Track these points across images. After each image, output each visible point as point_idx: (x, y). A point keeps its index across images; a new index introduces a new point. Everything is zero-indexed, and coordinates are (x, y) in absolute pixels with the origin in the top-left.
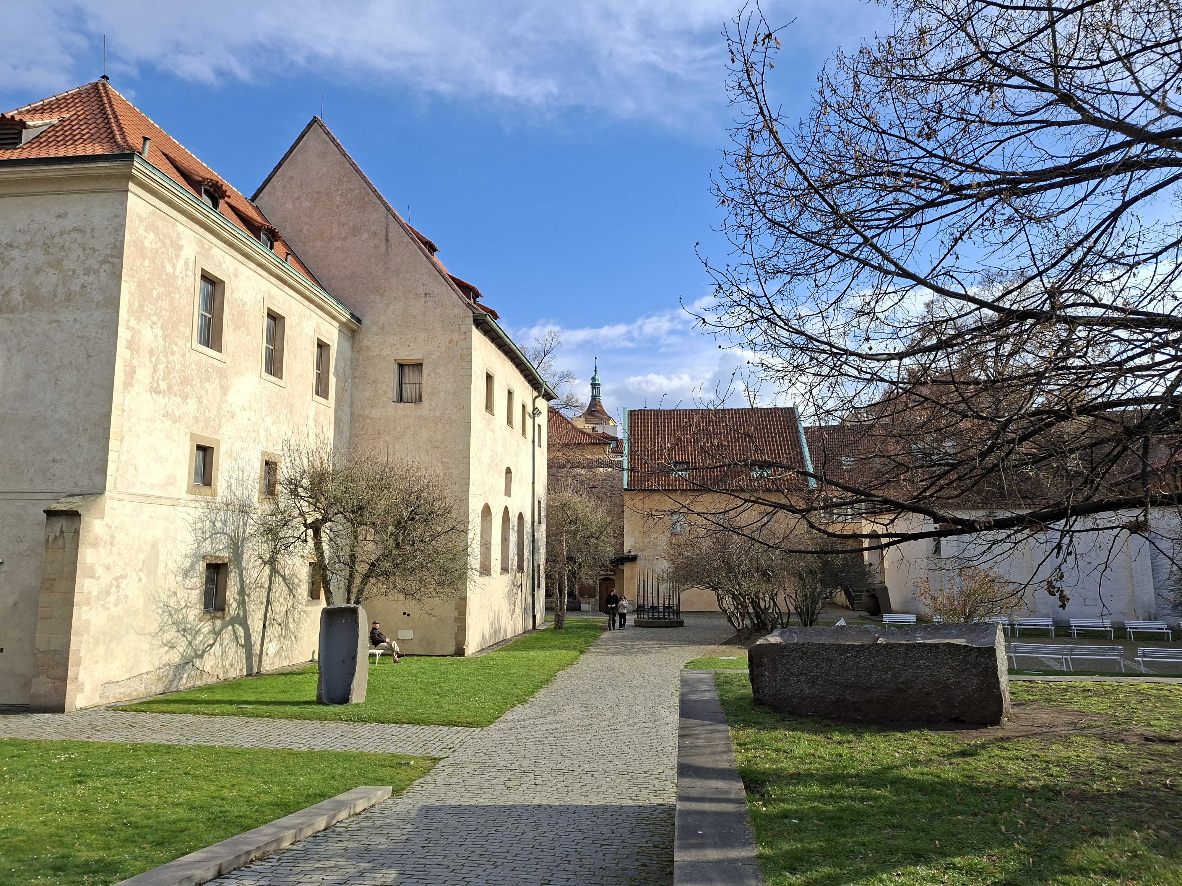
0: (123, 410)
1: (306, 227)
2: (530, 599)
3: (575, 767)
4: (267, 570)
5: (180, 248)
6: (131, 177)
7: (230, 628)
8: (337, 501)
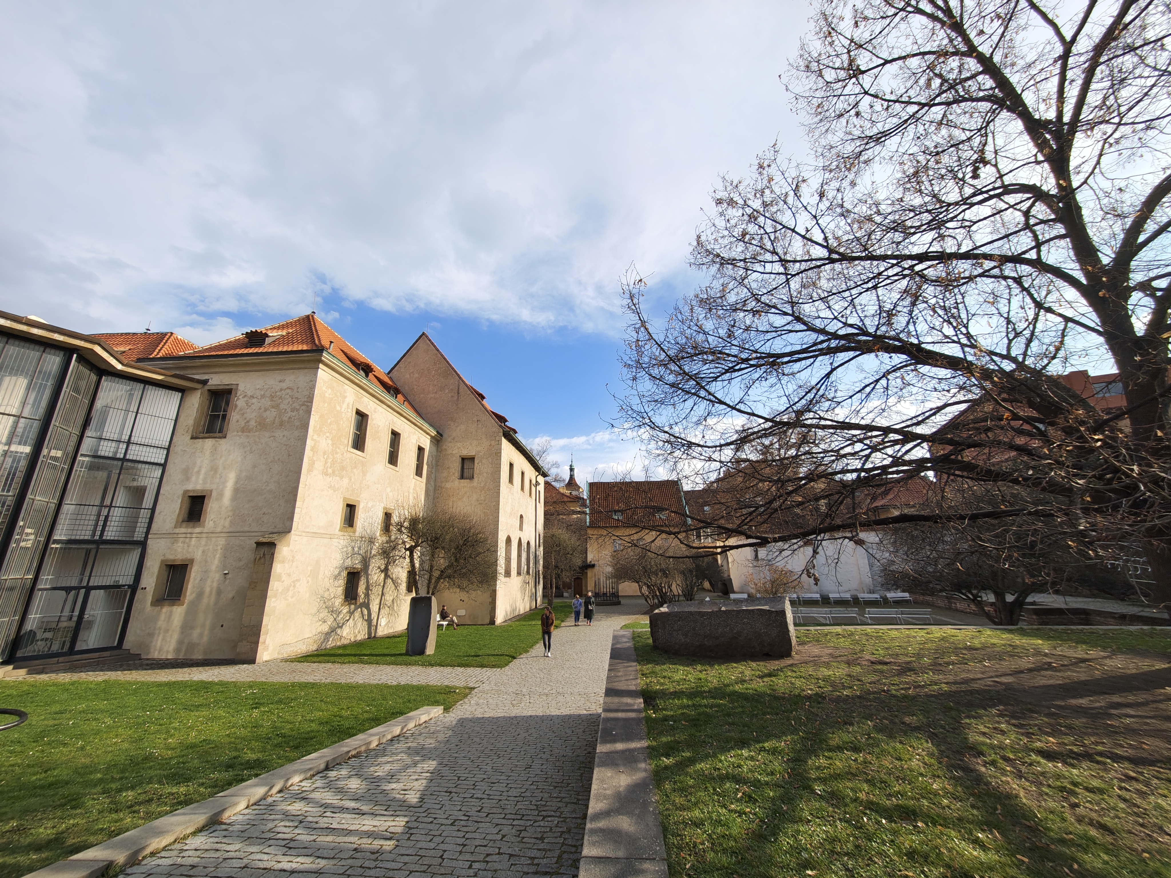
1: (415, 387)
2: (534, 590)
3: (554, 691)
4: (383, 575)
5: (345, 397)
6: (321, 361)
7: (359, 610)
8: (424, 535)
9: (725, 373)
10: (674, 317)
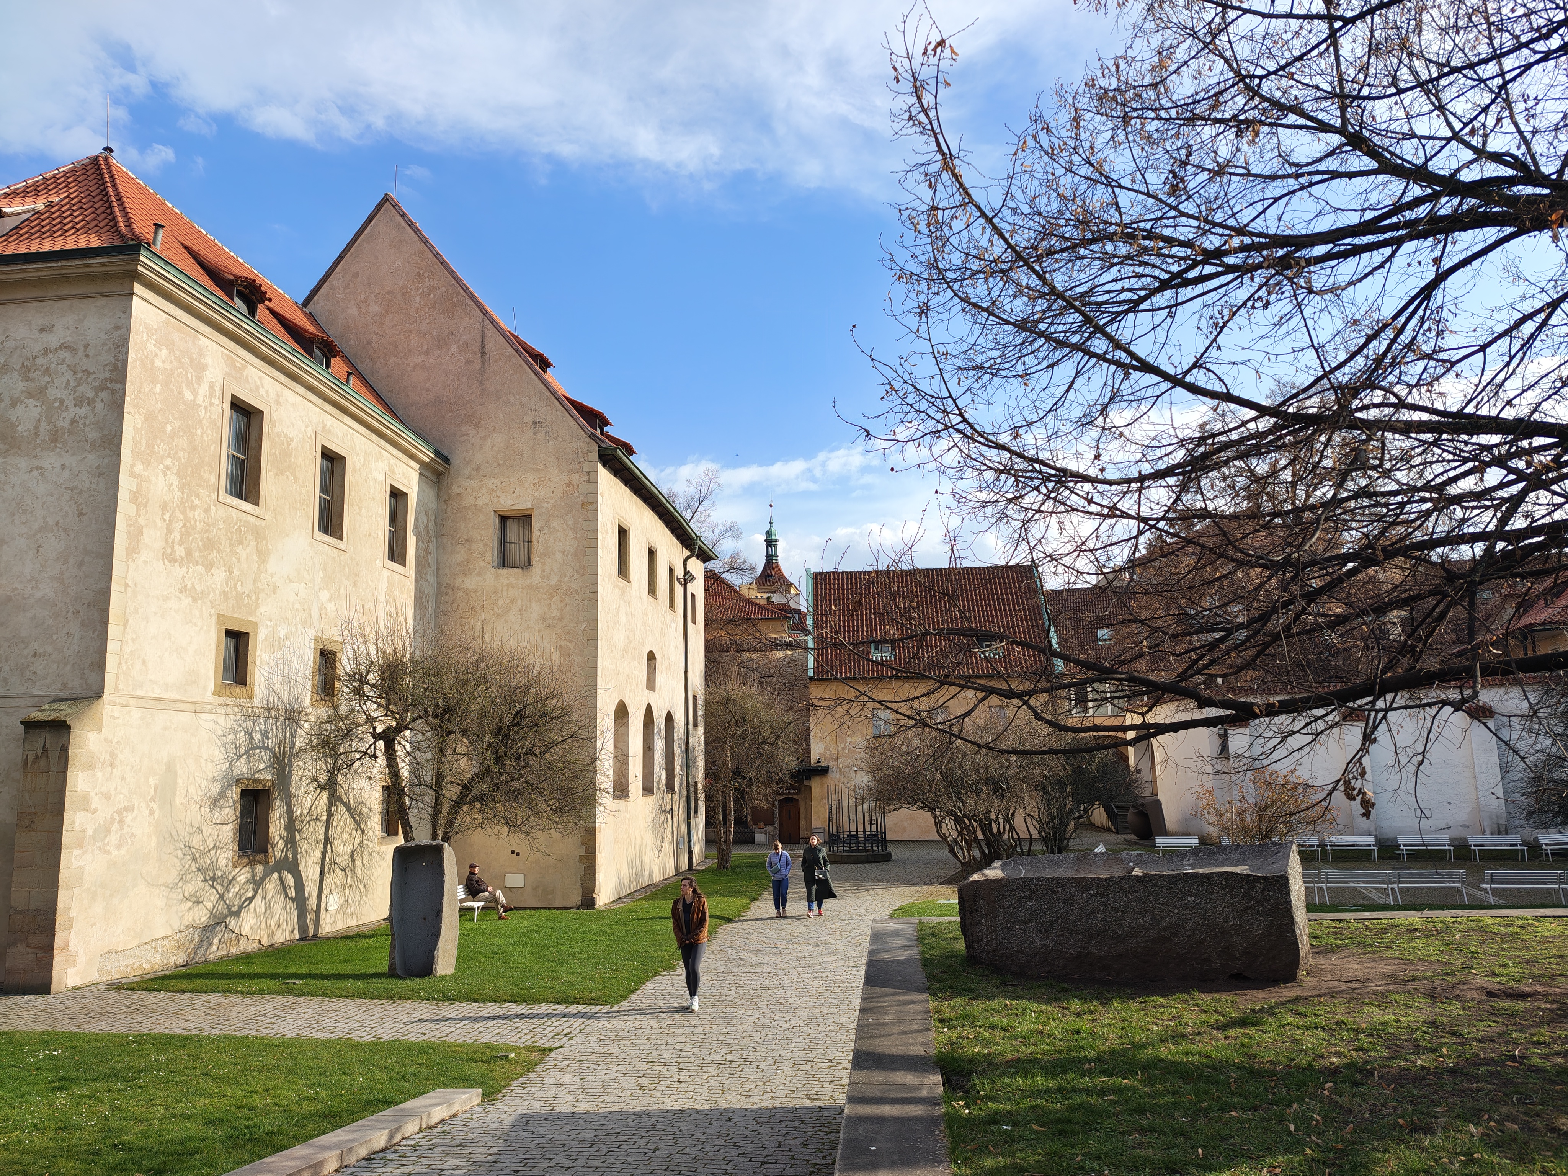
0: (127, 585)
1: (375, 339)
2: (684, 828)
3: (735, 1057)
4: (324, 797)
5: (203, 368)
6: (136, 276)
7: (276, 875)
8: (417, 702)
9: (1160, 289)
10: (1031, 143)
